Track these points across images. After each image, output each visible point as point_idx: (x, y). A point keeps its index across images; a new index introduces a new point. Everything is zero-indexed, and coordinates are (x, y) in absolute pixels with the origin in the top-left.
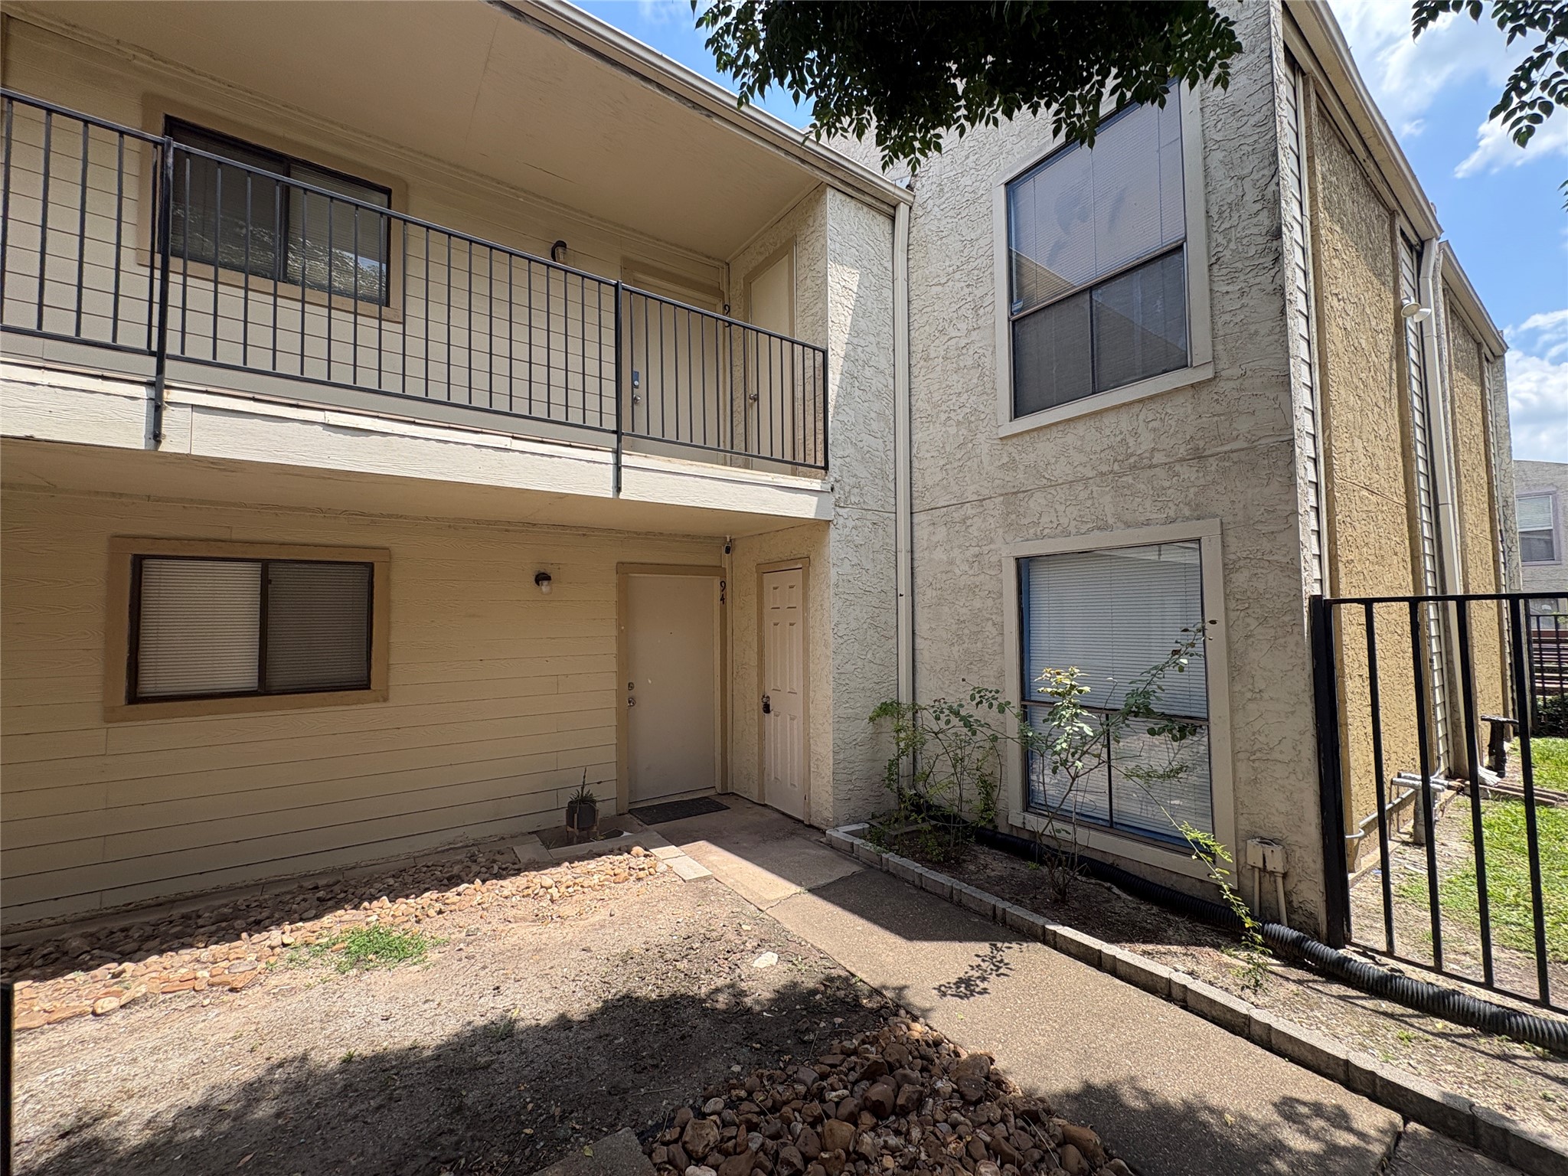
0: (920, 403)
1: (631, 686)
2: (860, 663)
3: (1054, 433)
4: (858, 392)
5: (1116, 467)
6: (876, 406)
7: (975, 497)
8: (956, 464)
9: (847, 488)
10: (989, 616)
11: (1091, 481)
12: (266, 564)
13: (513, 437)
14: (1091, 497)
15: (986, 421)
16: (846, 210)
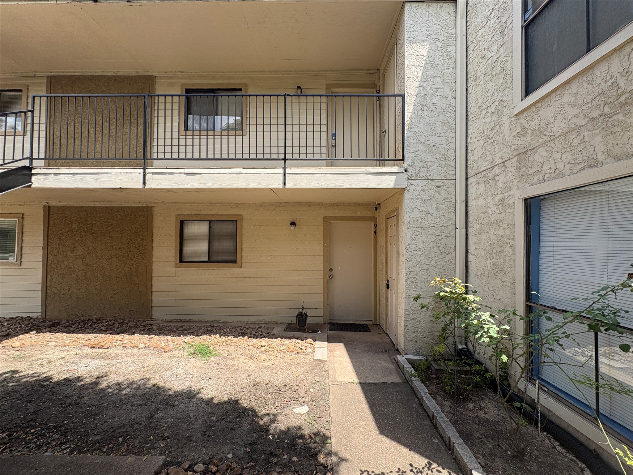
0: (473, 109)
1: (331, 270)
2: (425, 267)
3: (553, 98)
4: (426, 113)
5: (607, 110)
6: (441, 118)
7: (501, 161)
8: (490, 142)
9: (417, 169)
10: (508, 241)
11: (583, 128)
12: (210, 221)
13: (243, 168)
14: (583, 141)
15: (507, 107)
16: (419, 11)
